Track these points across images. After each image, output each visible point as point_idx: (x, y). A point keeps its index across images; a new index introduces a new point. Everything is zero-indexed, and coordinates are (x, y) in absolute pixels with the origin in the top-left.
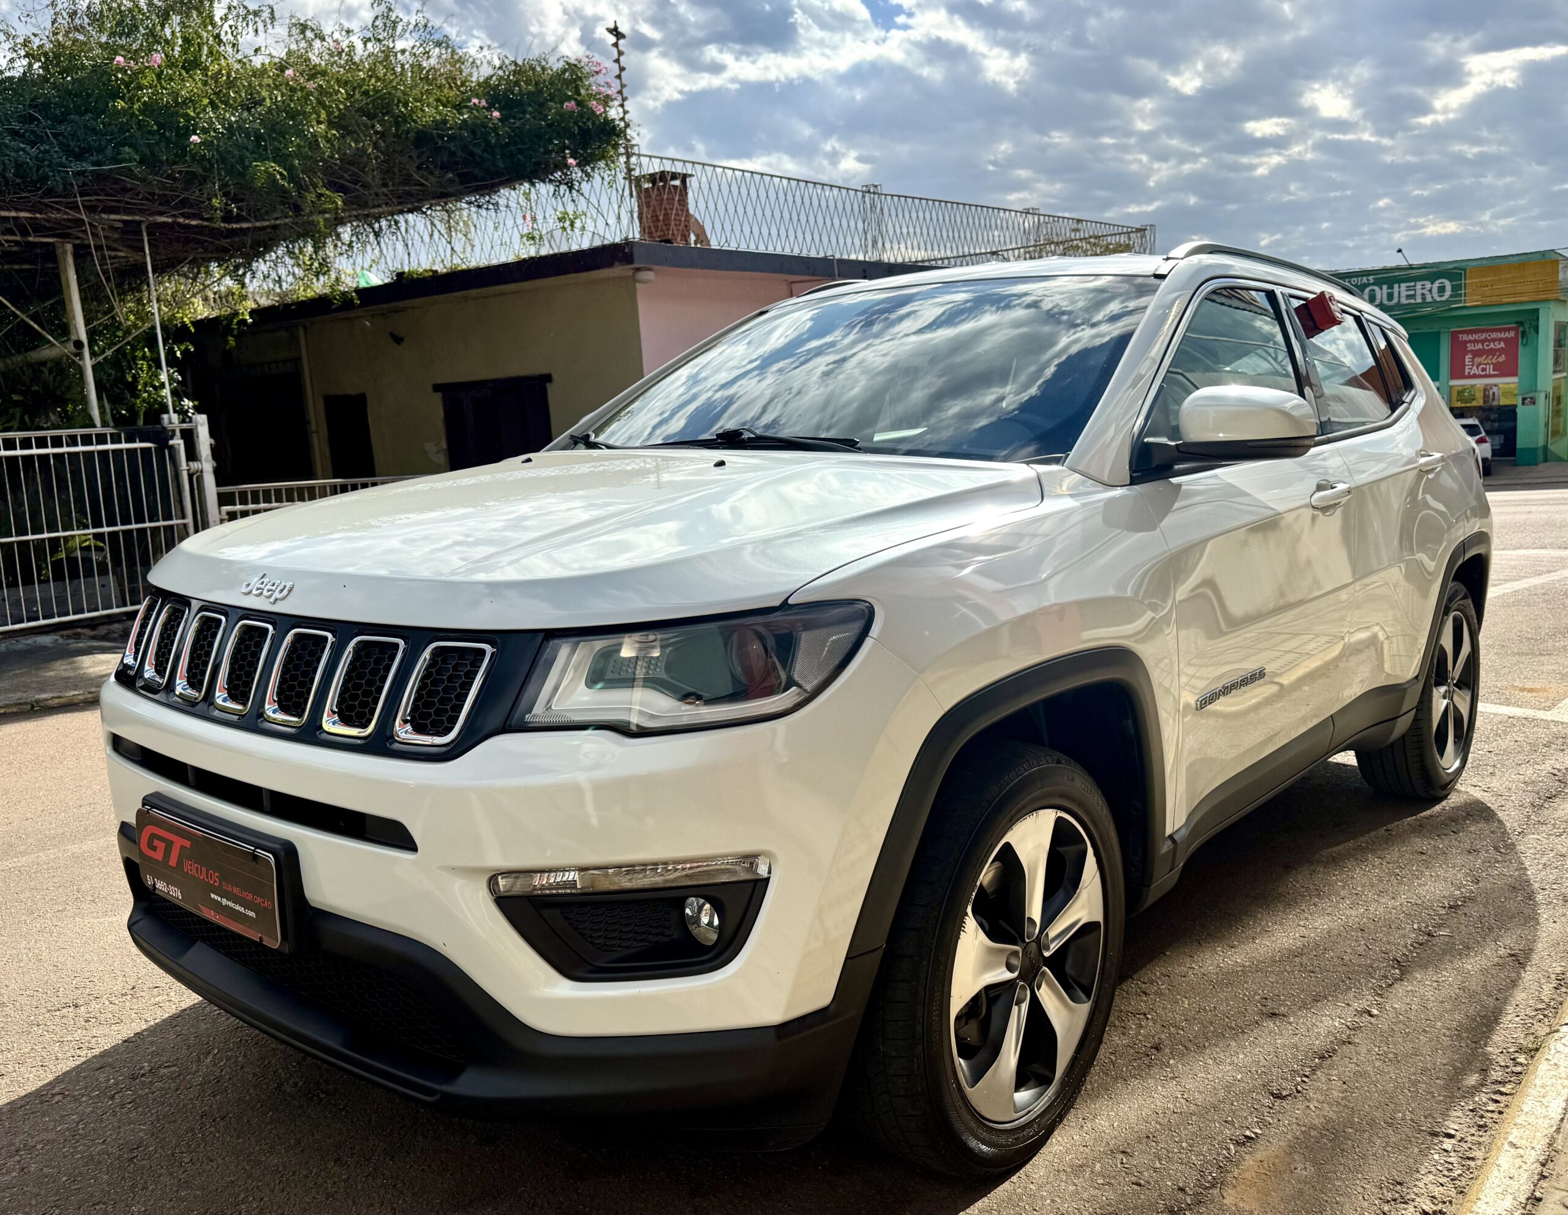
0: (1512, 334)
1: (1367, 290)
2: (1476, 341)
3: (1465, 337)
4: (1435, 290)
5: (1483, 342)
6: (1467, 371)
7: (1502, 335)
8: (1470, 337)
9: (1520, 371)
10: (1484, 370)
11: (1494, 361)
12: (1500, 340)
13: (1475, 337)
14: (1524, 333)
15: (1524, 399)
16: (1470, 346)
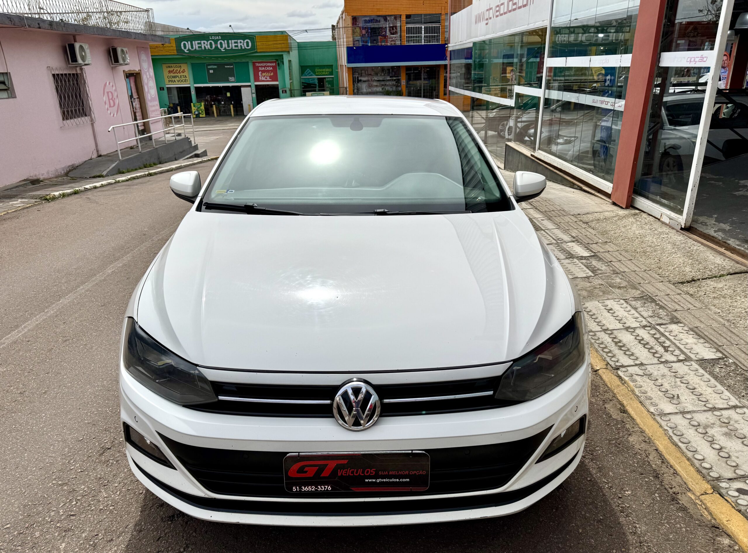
0: (274, 64)
2: (262, 67)
4: (245, 44)
5: (265, 67)
6: (260, 79)
7: (271, 65)
8: (259, 65)
9: (279, 80)
10: (266, 78)
11: (269, 75)
14: (278, 64)
15: (283, 91)
16: (260, 68)
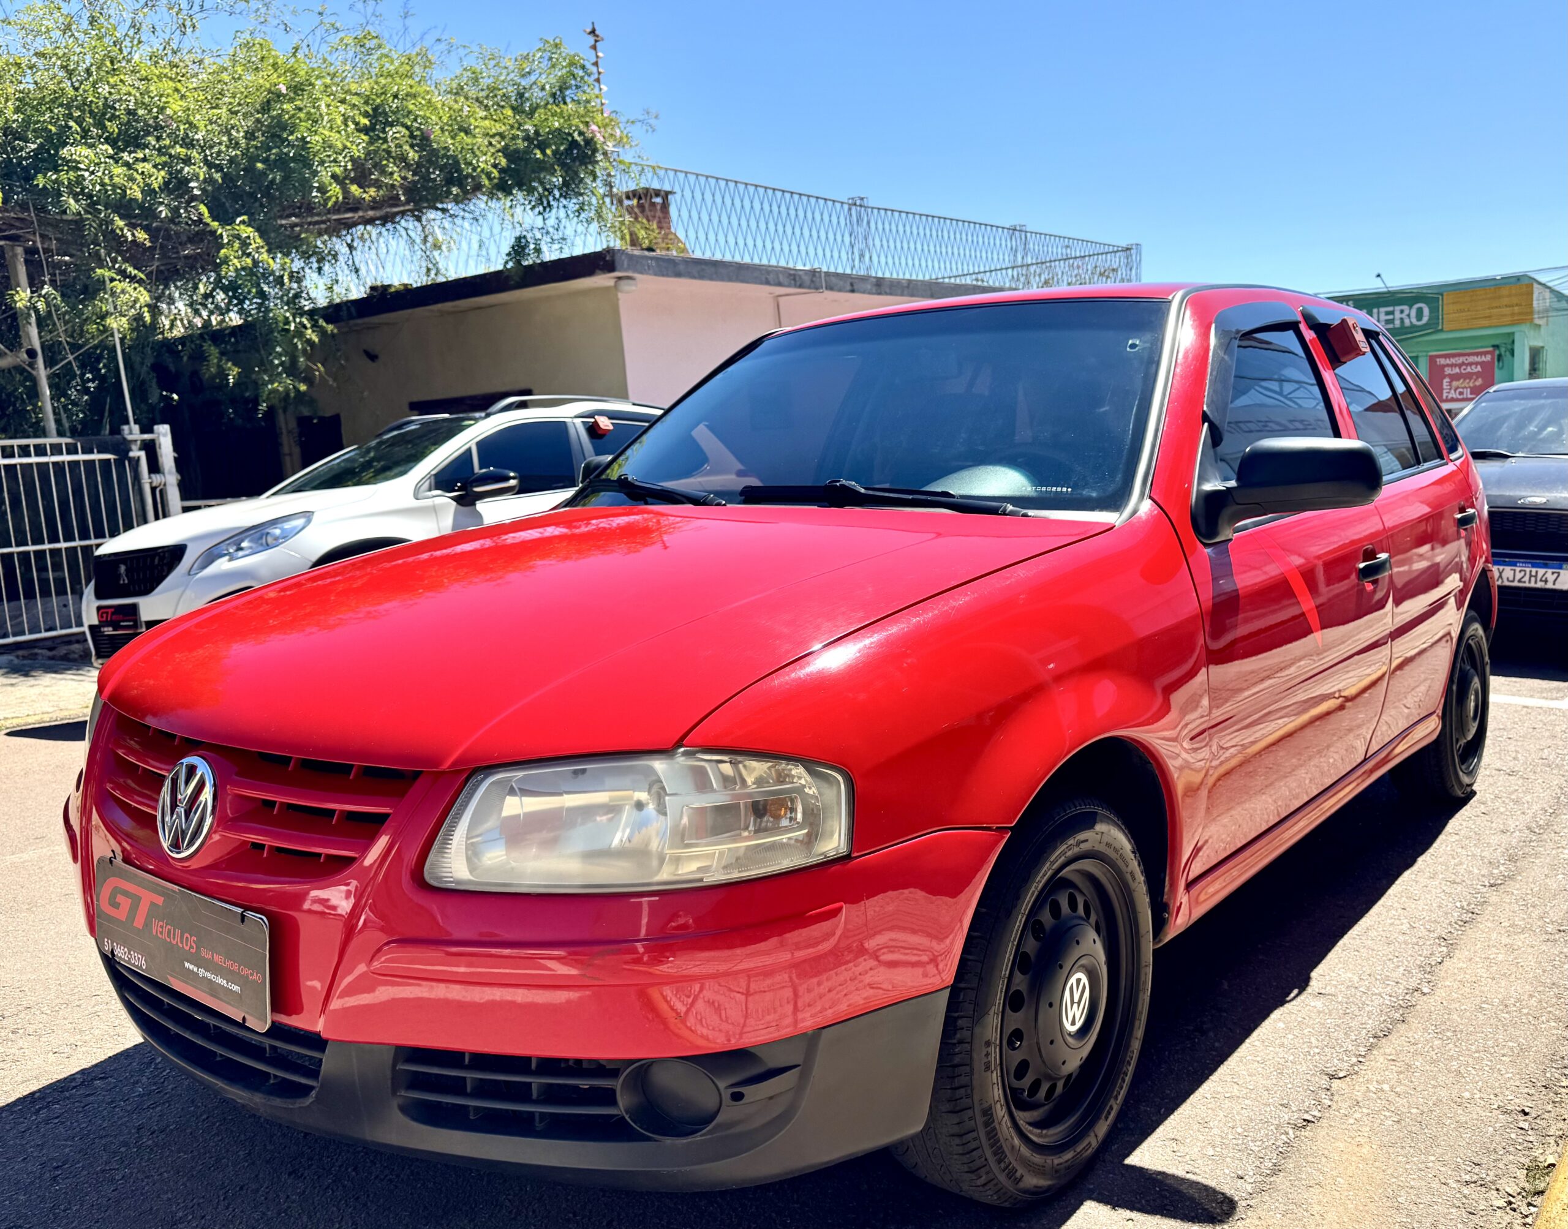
0: (1488, 358)
2: (1452, 366)
3: (1442, 361)
4: (1413, 313)
5: (1460, 366)
6: (1445, 395)
7: (1479, 359)
8: (1448, 361)
10: (1461, 393)
11: (1471, 384)
12: (1476, 364)
13: (1453, 361)
14: (1500, 357)
16: (1448, 371)
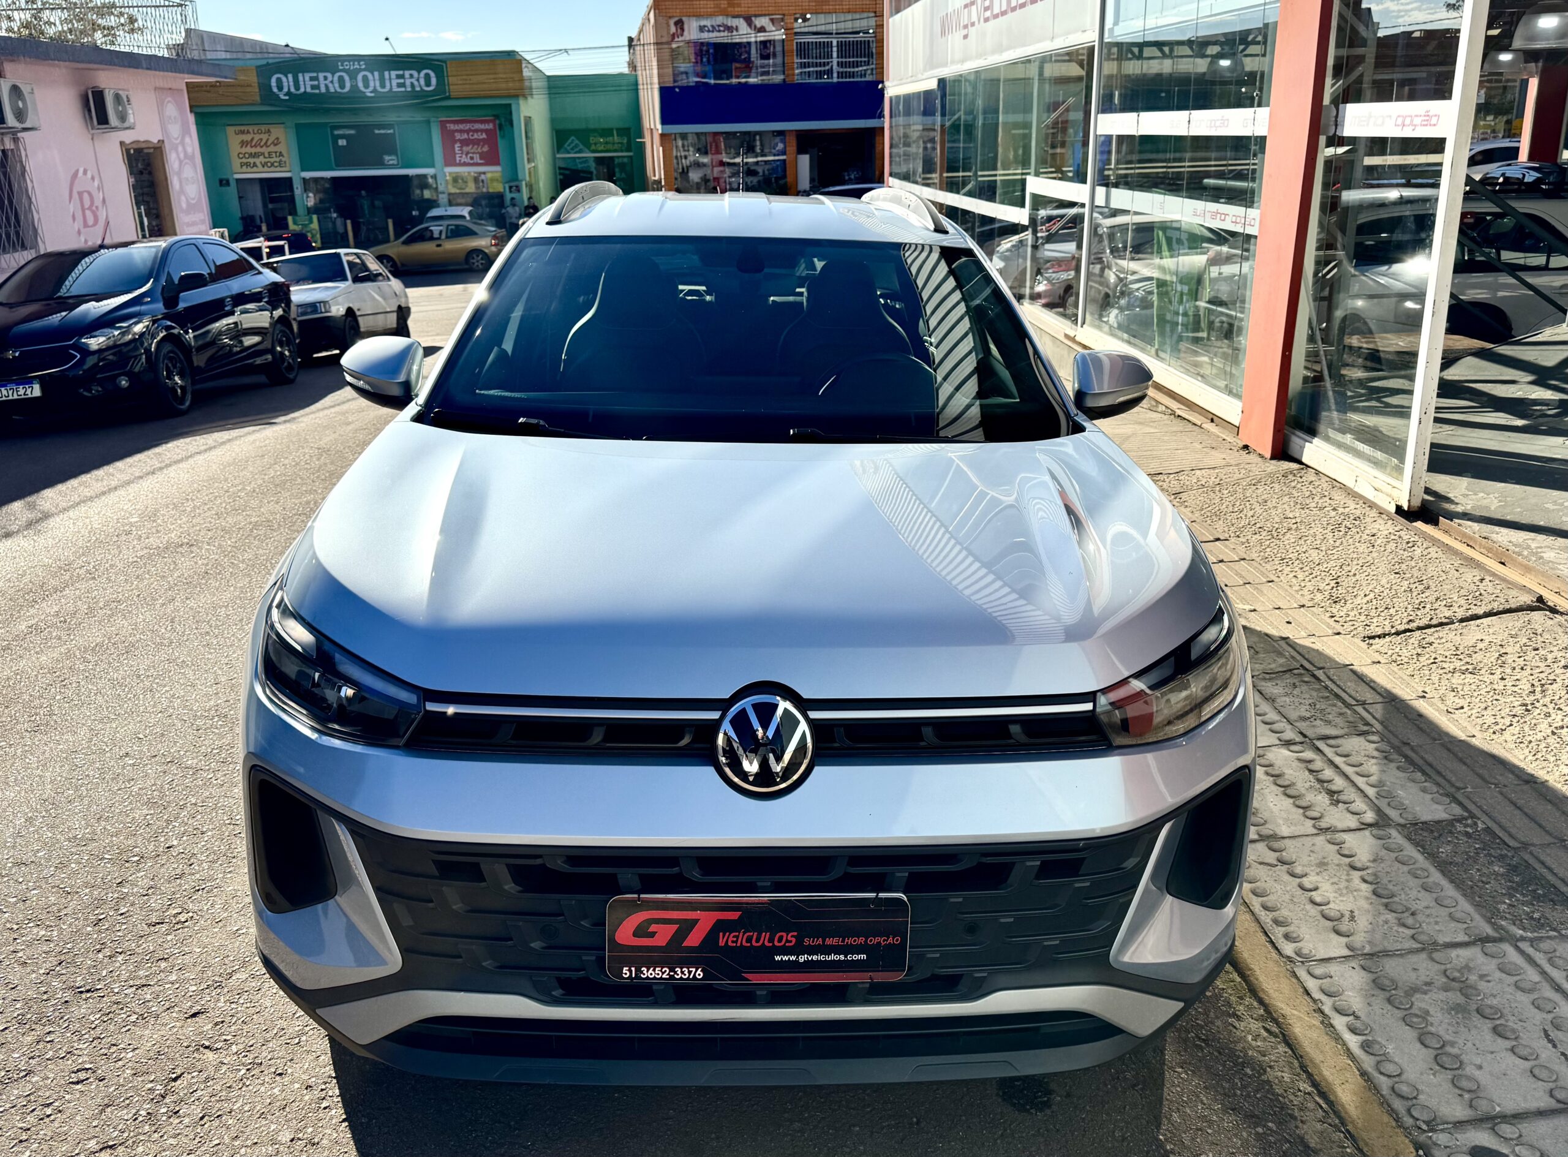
0: (490, 126)
1: (360, 77)
2: (461, 131)
3: (452, 127)
4: (422, 82)
5: (468, 132)
6: (458, 159)
7: (482, 126)
8: (457, 127)
9: (501, 161)
10: (472, 158)
11: (479, 150)
12: (482, 131)
13: (461, 127)
14: (501, 127)
15: (511, 187)
16: (458, 136)
